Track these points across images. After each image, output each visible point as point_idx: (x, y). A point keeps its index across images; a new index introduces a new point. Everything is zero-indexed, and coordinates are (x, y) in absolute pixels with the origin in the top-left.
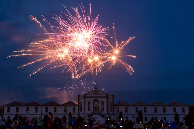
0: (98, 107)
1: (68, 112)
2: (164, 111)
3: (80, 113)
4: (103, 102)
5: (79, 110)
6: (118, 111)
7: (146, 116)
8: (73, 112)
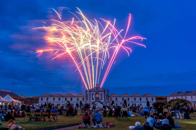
0: (99, 98)
1: (79, 101)
2: (140, 100)
3: (87, 101)
4: (101, 94)
5: (86, 99)
6: (111, 100)
7: (129, 103)
8: (83, 100)
